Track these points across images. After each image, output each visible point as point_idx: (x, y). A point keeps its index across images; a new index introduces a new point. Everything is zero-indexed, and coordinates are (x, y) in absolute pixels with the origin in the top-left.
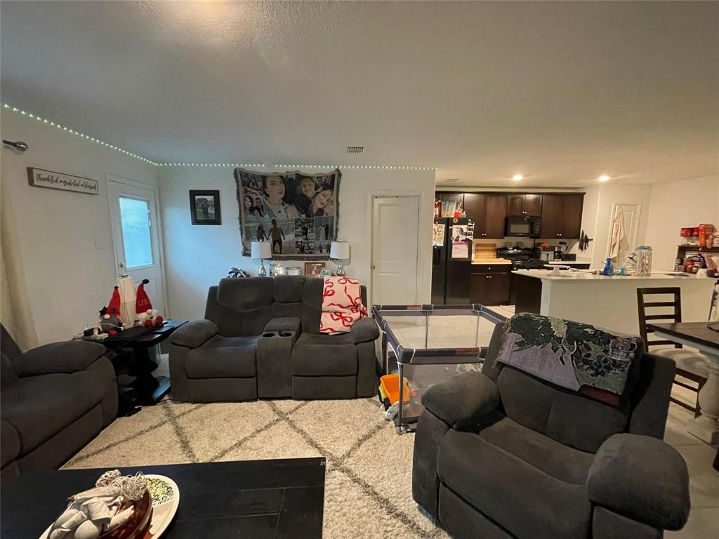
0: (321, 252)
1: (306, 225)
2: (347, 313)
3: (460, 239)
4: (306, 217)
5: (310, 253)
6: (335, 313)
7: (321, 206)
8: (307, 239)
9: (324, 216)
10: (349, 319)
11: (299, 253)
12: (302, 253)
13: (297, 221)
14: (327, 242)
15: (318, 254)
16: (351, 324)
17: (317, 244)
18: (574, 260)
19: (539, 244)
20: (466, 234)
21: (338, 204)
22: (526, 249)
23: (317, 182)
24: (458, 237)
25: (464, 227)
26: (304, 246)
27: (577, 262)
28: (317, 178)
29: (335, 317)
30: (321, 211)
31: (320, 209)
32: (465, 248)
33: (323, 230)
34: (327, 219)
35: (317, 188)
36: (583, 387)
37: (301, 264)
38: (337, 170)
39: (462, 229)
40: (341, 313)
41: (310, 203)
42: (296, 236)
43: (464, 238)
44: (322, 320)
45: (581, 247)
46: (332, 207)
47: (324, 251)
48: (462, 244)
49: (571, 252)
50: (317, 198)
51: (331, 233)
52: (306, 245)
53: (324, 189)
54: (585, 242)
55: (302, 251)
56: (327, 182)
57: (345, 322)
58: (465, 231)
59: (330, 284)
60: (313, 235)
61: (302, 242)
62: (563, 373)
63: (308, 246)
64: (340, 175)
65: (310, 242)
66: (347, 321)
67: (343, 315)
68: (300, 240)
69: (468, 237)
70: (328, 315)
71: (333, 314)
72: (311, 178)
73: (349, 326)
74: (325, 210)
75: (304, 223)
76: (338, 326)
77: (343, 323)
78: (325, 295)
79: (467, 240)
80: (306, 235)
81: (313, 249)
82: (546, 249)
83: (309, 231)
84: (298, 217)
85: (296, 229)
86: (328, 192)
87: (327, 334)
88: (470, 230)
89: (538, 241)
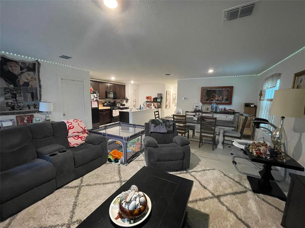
0: (29, 108)
1: (15, 92)
2: (81, 135)
3: (94, 100)
4: (14, 86)
5: (20, 109)
6: (75, 136)
7: (26, 81)
8: (16, 101)
9: (30, 87)
10: (84, 137)
11: (10, 110)
12: (13, 110)
13: (5, 89)
14: (33, 103)
15: (27, 110)
16: (85, 139)
17: (26, 104)
18: (125, 106)
19: (115, 101)
20: (96, 98)
21: (39, 81)
22: (112, 103)
23: (22, 66)
24: (93, 99)
25: (95, 95)
26: (14, 106)
27: (125, 107)
28: (22, 63)
29: (76, 138)
30: (27, 84)
31: (25, 82)
32: (96, 103)
33: (29, 95)
34: (32, 88)
35: (22, 69)
36: (168, 131)
37: (13, 117)
38: (37, 61)
39: (94, 96)
40: (78, 136)
41: (17, 78)
42: (6, 99)
43: (95, 99)
44: (69, 141)
45: (126, 102)
46: (35, 82)
47: (32, 108)
48: (95, 102)
49: (124, 103)
50: (22, 76)
51: (36, 96)
52: (16, 105)
53: (28, 71)
54: (127, 100)
55: (13, 108)
56: (30, 67)
57: (82, 139)
58: (96, 96)
59: (70, 123)
60: (22, 98)
61: (12, 103)
62: (164, 130)
63: (18, 105)
64: (39, 64)
65: (20, 103)
66: (83, 138)
67: (80, 136)
68: (10, 101)
69: (97, 99)
70: (71, 138)
71: (74, 137)
72: (16, 62)
73: (84, 140)
74: (30, 83)
75: (13, 91)
76: (80, 142)
77: (81, 139)
78: (69, 129)
79: (97, 100)
80: (15, 98)
81: (23, 107)
82: (118, 103)
83: (17, 96)
84: (6, 86)
85: (5, 94)
86: (31, 73)
87: (74, 147)
88: (97, 96)
89: (115, 100)
